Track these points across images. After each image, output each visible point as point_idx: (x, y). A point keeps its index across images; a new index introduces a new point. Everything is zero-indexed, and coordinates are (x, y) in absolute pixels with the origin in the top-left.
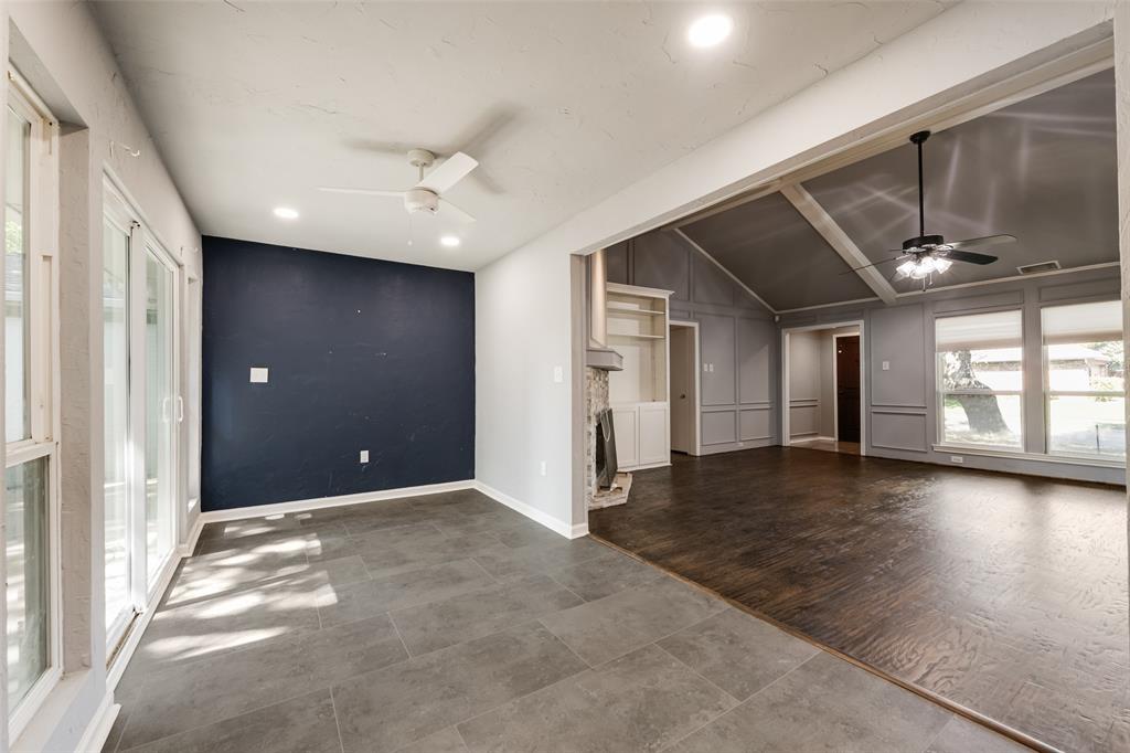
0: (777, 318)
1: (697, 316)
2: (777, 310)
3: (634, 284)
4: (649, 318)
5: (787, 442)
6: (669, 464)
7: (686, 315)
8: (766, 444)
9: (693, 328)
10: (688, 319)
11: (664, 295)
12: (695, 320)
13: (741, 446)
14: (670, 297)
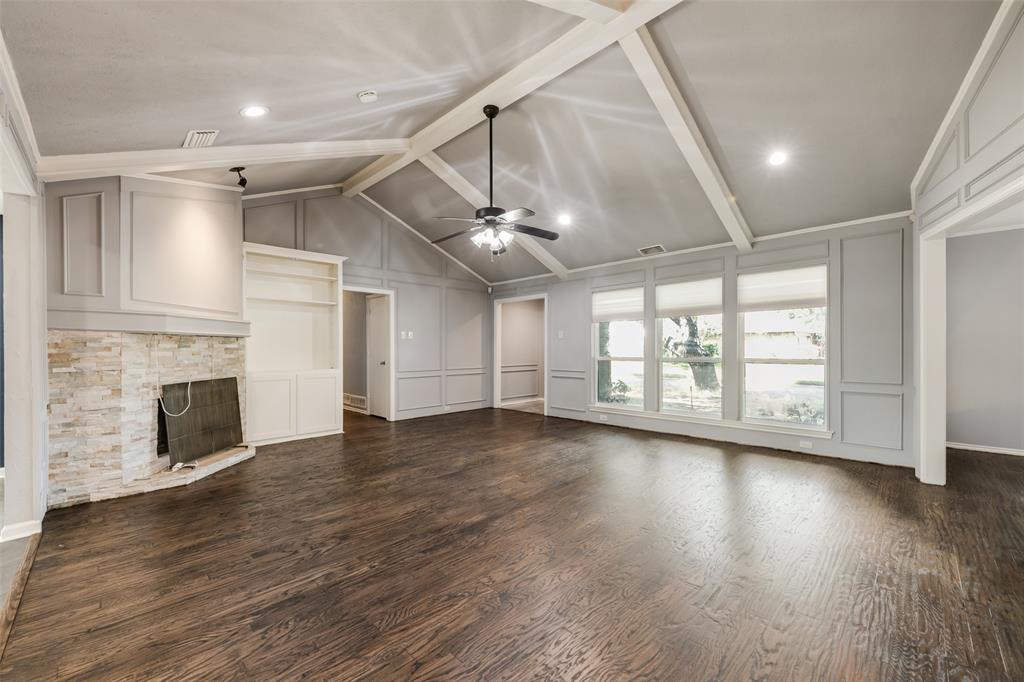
0: (490, 290)
1: (392, 284)
2: (491, 282)
3: (304, 249)
4: (326, 284)
5: (498, 404)
6: (341, 431)
7: (379, 282)
8: (479, 406)
9: (388, 296)
10: (382, 286)
11: (338, 260)
12: (390, 288)
13: (447, 410)
14: (344, 263)
